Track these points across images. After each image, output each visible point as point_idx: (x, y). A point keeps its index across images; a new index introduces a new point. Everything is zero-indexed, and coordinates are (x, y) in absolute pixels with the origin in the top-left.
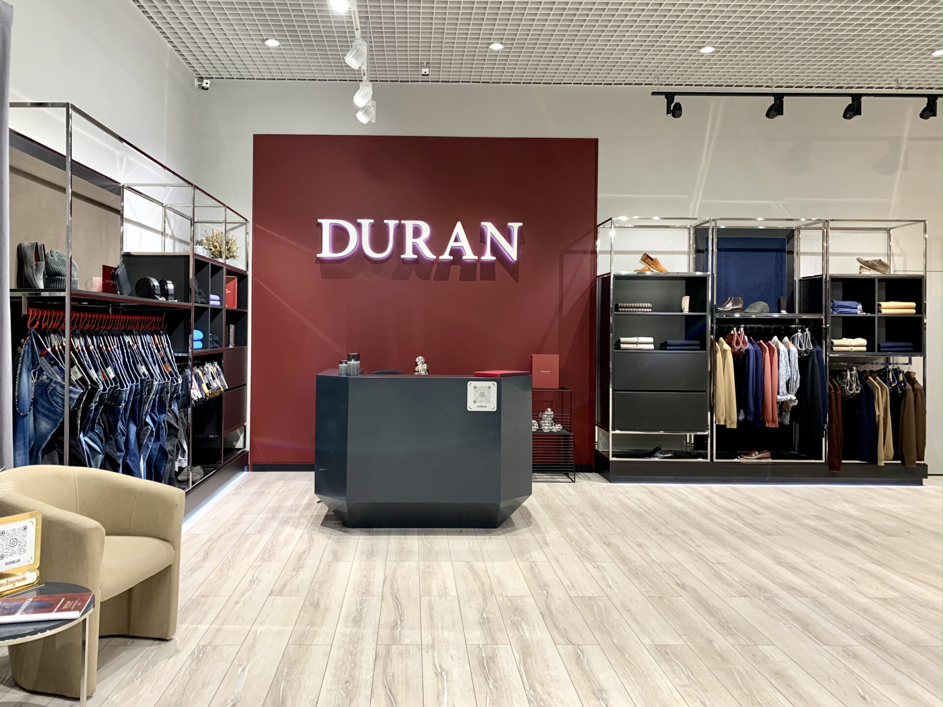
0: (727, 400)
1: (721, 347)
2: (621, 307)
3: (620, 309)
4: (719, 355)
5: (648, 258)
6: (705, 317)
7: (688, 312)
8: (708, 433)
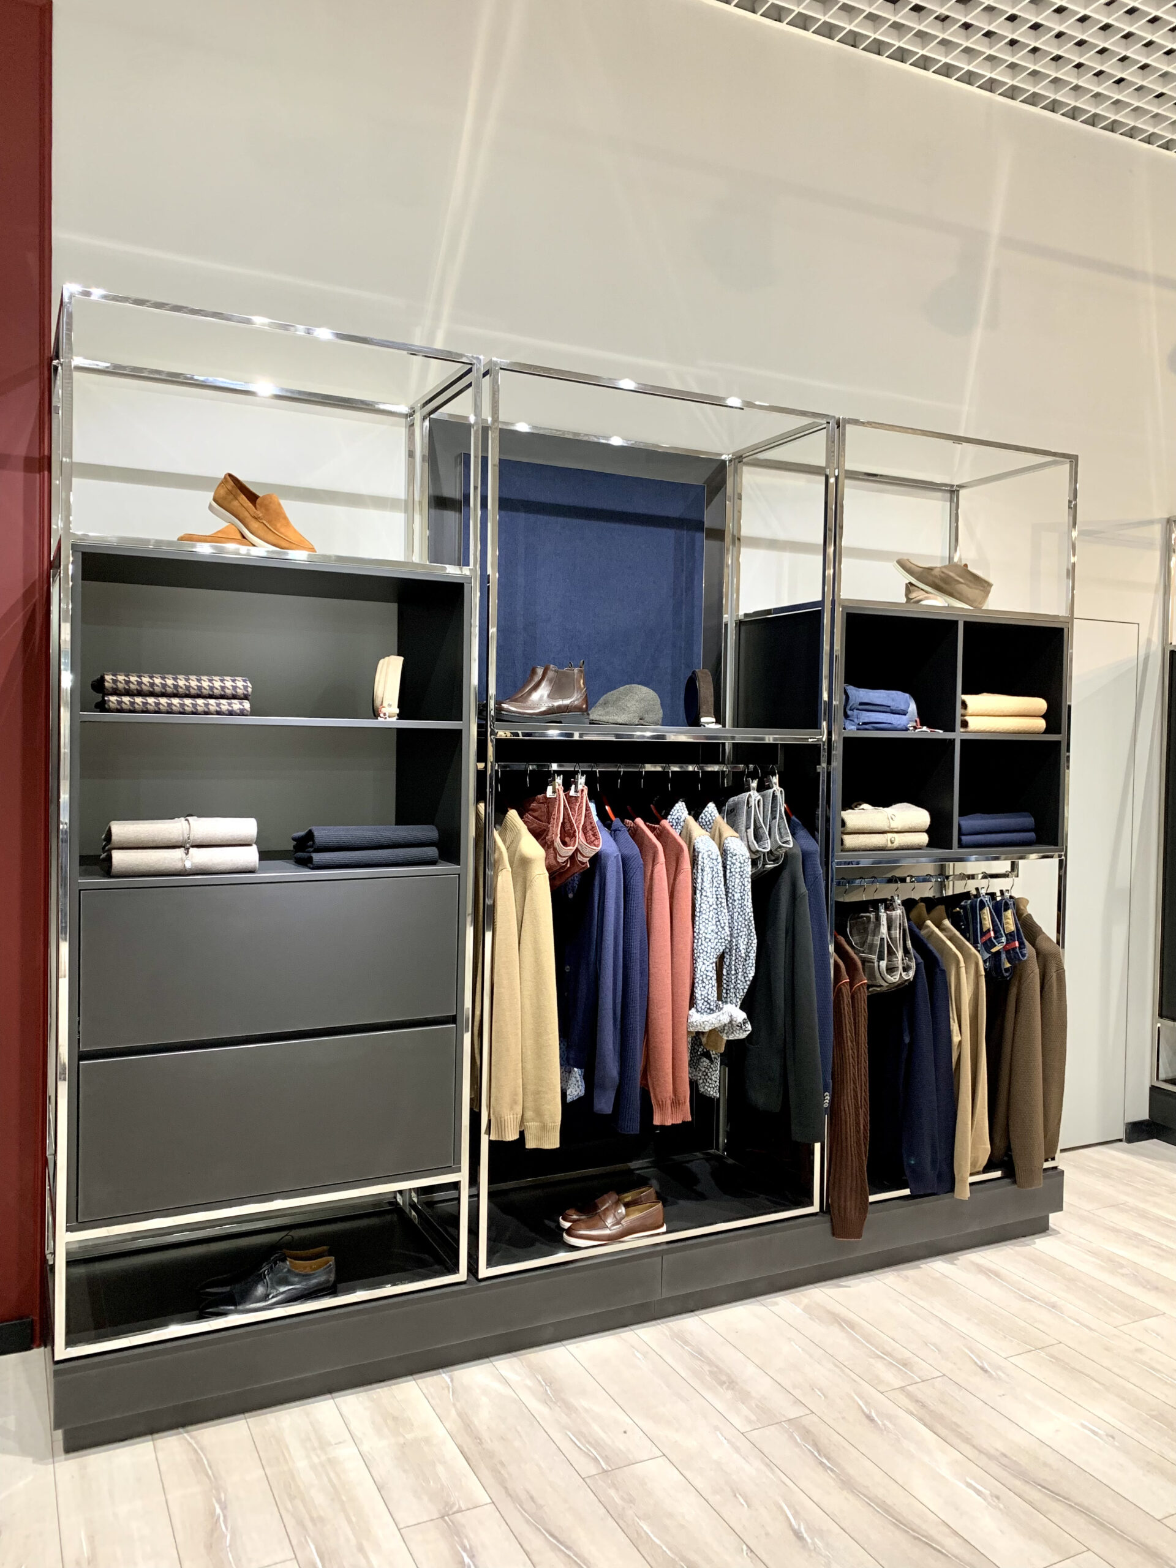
0: (530, 1042)
1: (512, 848)
2: (116, 692)
3: (113, 699)
4: (504, 881)
5: (243, 496)
6: (456, 736)
7: (394, 719)
8: (463, 1176)
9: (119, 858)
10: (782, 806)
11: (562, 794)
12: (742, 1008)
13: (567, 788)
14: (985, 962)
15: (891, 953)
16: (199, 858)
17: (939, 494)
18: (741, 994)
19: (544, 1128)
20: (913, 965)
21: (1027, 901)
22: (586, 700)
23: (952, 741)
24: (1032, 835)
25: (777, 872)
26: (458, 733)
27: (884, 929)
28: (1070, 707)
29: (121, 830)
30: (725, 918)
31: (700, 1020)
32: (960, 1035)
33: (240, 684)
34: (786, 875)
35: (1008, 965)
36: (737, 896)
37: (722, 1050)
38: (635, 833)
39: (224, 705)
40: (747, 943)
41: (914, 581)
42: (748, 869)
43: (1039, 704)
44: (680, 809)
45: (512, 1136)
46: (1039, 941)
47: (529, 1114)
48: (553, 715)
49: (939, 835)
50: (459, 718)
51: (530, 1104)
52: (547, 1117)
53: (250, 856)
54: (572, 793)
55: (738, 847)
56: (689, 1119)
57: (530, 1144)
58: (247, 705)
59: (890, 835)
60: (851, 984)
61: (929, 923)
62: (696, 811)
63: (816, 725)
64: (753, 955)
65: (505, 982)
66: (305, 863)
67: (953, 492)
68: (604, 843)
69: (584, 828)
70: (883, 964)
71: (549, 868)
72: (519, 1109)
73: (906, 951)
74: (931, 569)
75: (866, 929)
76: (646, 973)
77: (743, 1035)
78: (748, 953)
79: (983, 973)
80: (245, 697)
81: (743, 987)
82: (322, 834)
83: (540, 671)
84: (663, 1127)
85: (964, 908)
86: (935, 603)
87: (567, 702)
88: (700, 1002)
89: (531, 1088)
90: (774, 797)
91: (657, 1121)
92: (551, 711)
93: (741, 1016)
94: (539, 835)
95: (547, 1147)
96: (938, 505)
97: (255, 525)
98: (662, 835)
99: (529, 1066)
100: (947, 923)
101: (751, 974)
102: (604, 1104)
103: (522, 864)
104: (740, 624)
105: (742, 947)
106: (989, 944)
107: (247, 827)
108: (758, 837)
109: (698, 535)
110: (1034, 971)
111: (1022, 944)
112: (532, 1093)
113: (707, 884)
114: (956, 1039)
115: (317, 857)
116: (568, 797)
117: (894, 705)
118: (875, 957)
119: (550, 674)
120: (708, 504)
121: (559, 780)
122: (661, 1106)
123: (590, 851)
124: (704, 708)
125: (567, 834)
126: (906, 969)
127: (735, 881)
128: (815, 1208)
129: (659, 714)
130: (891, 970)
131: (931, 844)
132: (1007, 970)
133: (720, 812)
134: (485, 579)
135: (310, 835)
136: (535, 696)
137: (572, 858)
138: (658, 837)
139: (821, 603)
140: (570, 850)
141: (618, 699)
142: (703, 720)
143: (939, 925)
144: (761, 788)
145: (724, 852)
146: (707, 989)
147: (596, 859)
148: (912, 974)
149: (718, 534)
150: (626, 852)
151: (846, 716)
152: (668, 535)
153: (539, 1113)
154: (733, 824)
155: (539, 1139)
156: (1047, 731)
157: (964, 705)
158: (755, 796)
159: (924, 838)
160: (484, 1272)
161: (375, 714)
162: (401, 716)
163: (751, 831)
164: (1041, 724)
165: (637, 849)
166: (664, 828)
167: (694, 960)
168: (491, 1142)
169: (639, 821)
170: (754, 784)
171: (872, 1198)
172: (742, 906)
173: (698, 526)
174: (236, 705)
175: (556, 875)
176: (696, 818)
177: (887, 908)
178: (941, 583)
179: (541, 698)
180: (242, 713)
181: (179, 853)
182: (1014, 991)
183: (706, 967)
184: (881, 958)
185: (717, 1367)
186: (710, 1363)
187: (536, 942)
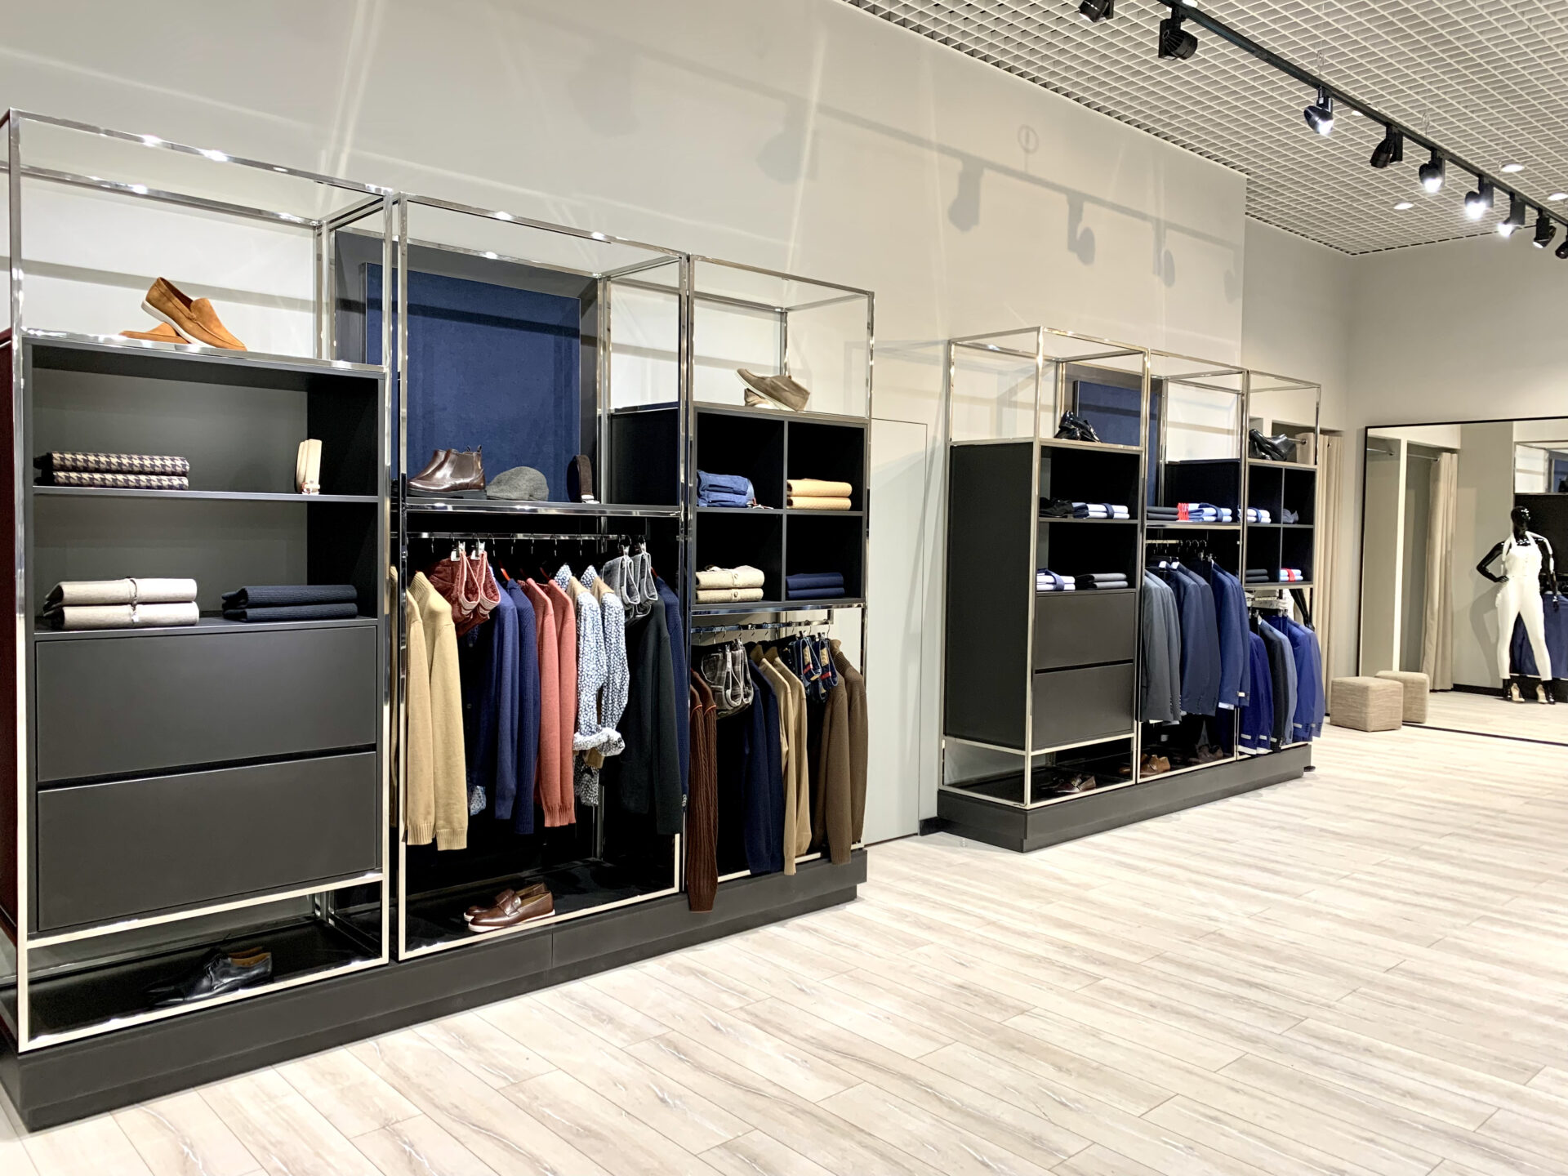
0: (440, 764)
1: (422, 601)
2: (63, 468)
3: (62, 474)
4: (417, 630)
5: (176, 299)
6: (373, 508)
7: (317, 493)
8: (384, 877)
9: (71, 614)
10: (649, 568)
11: (465, 558)
12: (617, 730)
13: (469, 553)
14: (806, 689)
15: (735, 683)
16: (144, 613)
17: (772, 315)
18: (617, 719)
19: (454, 832)
20: (752, 692)
21: (840, 643)
22: (484, 479)
23: (780, 516)
24: (842, 590)
25: (646, 620)
26: (374, 506)
27: (729, 665)
28: (869, 491)
29: (71, 589)
30: (604, 658)
31: (583, 740)
32: (788, 746)
33: (179, 462)
34: (652, 622)
35: (824, 691)
36: (613, 640)
37: (601, 765)
38: (527, 590)
39: (165, 480)
40: (622, 678)
41: (751, 388)
42: (622, 618)
43: (846, 487)
44: (565, 571)
45: (426, 840)
46: (848, 673)
47: (441, 823)
48: (454, 492)
49: (771, 590)
50: (375, 493)
51: (441, 814)
52: (456, 825)
53: (191, 612)
54: (473, 557)
55: (614, 600)
56: (574, 821)
57: (442, 847)
58: (185, 481)
59: (734, 591)
60: (704, 708)
61: (764, 660)
62: (578, 573)
63: (675, 503)
64: (626, 687)
65: (418, 715)
66: (241, 617)
67: (783, 314)
68: (502, 598)
69: (485, 585)
70: (729, 692)
71: (455, 620)
72: (432, 819)
73: (746, 682)
74: (763, 379)
75: (715, 666)
76: (538, 703)
77: (618, 752)
78: (622, 686)
79: (805, 697)
80: (184, 474)
81: (618, 713)
82: (254, 592)
83: (442, 455)
84: (553, 829)
85: (791, 647)
86: (767, 406)
87: (467, 480)
88: (583, 727)
89: (441, 801)
90: (643, 560)
91: (548, 824)
92: (454, 488)
93: (616, 736)
94: (446, 592)
95: (456, 847)
96: (771, 324)
97: (189, 325)
98: (551, 592)
99: (440, 783)
100: (778, 660)
101: (625, 702)
102: (505, 811)
103: (432, 617)
104: (611, 417)
105: (618, 681)
106: (809, 675)
107: (189, 587)
108: (630, 593)
109: (574, 340)
110: (843, 694)
111: (834, 675)
112: (444, 806)
113: (589, 631)
114: (785, 749)
115: (250, 612)
116: (471, 561)
117: (736, 487)
118: (722, 687)
119: (452, 457)
120: (583, 314)
121: (462, 546)
122: (550, 810)
123: (490, 605)
124: (584, 488)
125: (471, 591)
126: (746, 696)
127: (612, 629)
128: (676, 889)
129: (546, 492)
130: (735, 697)
131: (765, 598)
132: (823, 695)
133: (598, 572)
134: (396, 375)
135: (243, 593)
136: (439, 475)
137: (475, 611)
138: (548, 593)
139: (677, 404)
140: (474, 604)
141: (510, 479)
142: (584, 497)
143: (772, 662)
144: (631, 554)
145: (603, 606)
146: (589, 716)
147: (496, 612)
148: (750, 699)
149: (592, 341)
150: (522, 606)
151: (699, 496)
152: (550, 338)
153: (449, 821)
154: (609, 583)
155: (449, 842)
156: (853, 508)
157: (790, 487)
158: (627, 560)
159: (759, 593)
160: (403, 955)
161: (298, 489)
162: (322, 491)
163: (624, 588)
164: (847, 503)
165: (530, 604)
166: (552, 586)
167: (578, 694)
168: (407, 847)
169: (531, 581)
170: (627, 550)
171: (721, 879)
172: (617, 648)
173: (575, 333)
174: (176, 481)
175: (461, 625)
176: (579, 578)
177: (731, 649)
178: (771, 389)
179: (445, 476)
180: (181, 488)
181: (127, 609)
182: (828, 711)
183: (588, 698)
184: (727, 688)
185: (599, 1011)
186: (592, 1009)
187: (445, 681)
